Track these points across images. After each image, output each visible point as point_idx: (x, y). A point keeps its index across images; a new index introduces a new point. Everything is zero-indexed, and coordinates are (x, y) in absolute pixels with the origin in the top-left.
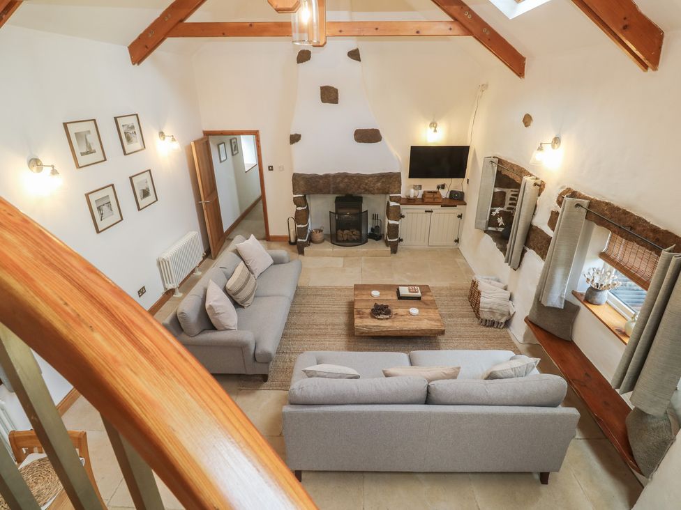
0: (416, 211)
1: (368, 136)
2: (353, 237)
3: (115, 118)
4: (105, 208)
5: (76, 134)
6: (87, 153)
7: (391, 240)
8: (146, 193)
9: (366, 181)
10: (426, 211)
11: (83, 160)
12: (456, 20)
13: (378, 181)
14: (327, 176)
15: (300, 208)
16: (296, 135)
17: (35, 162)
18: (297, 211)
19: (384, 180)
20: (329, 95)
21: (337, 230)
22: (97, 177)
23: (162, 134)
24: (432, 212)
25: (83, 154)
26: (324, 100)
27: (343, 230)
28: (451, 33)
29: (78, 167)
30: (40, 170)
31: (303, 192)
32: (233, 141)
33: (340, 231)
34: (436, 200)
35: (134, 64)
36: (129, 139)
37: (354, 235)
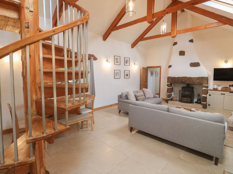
0: (216, 93)
1: (195, 65)
2: (188, 101)
3: (125, 58)
4: (117, 74)
5: (116, 58)
6: (117, 62)
7: (203, 103)
8: (127, 75)
9: (193, 79)
10: (222, 94)
11: (116, 63)
12: (220, 21)
13: (198, 80)
14: (178, 77)
15: (169, 88)
16: (171, 65)
17: (107, 61)
18: (168, 88)
19: (200, 79)
20: (182, 53)
21: (182, 97)
22: (117, 67)
23: (135, 64)
24: (224, 94)
25: (116, 62)
26: (180, 55)
27: (184, 98)
28: (218, 25)
29: (114, 64)
30: (108, 62)
31: (170, 82)
32: (156, 72)
33: (183, 98)
34: (227, 90)
35: (132, 48)
36: (126, 63)
37: (188, 100)
